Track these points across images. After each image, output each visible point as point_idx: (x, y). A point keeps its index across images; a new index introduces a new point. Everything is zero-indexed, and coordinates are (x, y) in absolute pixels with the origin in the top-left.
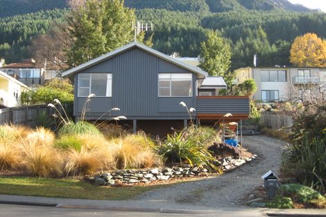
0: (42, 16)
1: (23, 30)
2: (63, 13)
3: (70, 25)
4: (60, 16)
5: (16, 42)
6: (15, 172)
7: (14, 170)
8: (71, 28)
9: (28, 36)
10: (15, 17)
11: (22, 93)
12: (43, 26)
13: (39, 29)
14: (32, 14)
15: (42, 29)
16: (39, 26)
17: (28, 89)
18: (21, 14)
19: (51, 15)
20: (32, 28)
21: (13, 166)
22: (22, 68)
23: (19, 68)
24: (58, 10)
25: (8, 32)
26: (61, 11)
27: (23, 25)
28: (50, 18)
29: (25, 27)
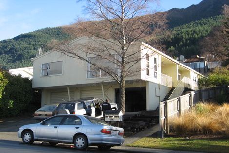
0: (193, 25)
1: (182, 36)
2: (208, 21)
3: (226, 28)
4: (206, 24)
5: (178, 45)
6: (217, 137)
7: (215, 134)
8: (227, 30)
9: (186, 40)
10: (176, 29)
11: (199, 79)
12: (195, 32)
13: (193, 34)
14: (187, 25)
15: (195, 34)
16: (192, 32)
17: (202, 76)
18: (179, 26)
19: (200, 24)
20: (188, 34)
21: (214, 131)
22: (191, 62)
23: (189, 62)
24: (204, 20)
25: (172, 39)
26: (206, 20)
27: (181, 33)
28: (199, 25)
29: (183, 34)
